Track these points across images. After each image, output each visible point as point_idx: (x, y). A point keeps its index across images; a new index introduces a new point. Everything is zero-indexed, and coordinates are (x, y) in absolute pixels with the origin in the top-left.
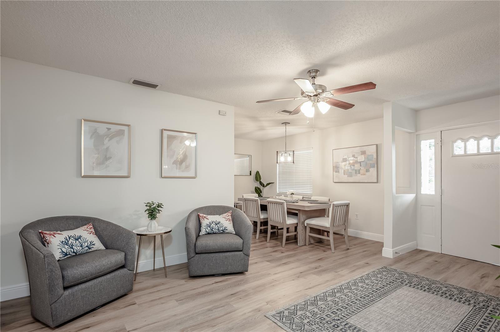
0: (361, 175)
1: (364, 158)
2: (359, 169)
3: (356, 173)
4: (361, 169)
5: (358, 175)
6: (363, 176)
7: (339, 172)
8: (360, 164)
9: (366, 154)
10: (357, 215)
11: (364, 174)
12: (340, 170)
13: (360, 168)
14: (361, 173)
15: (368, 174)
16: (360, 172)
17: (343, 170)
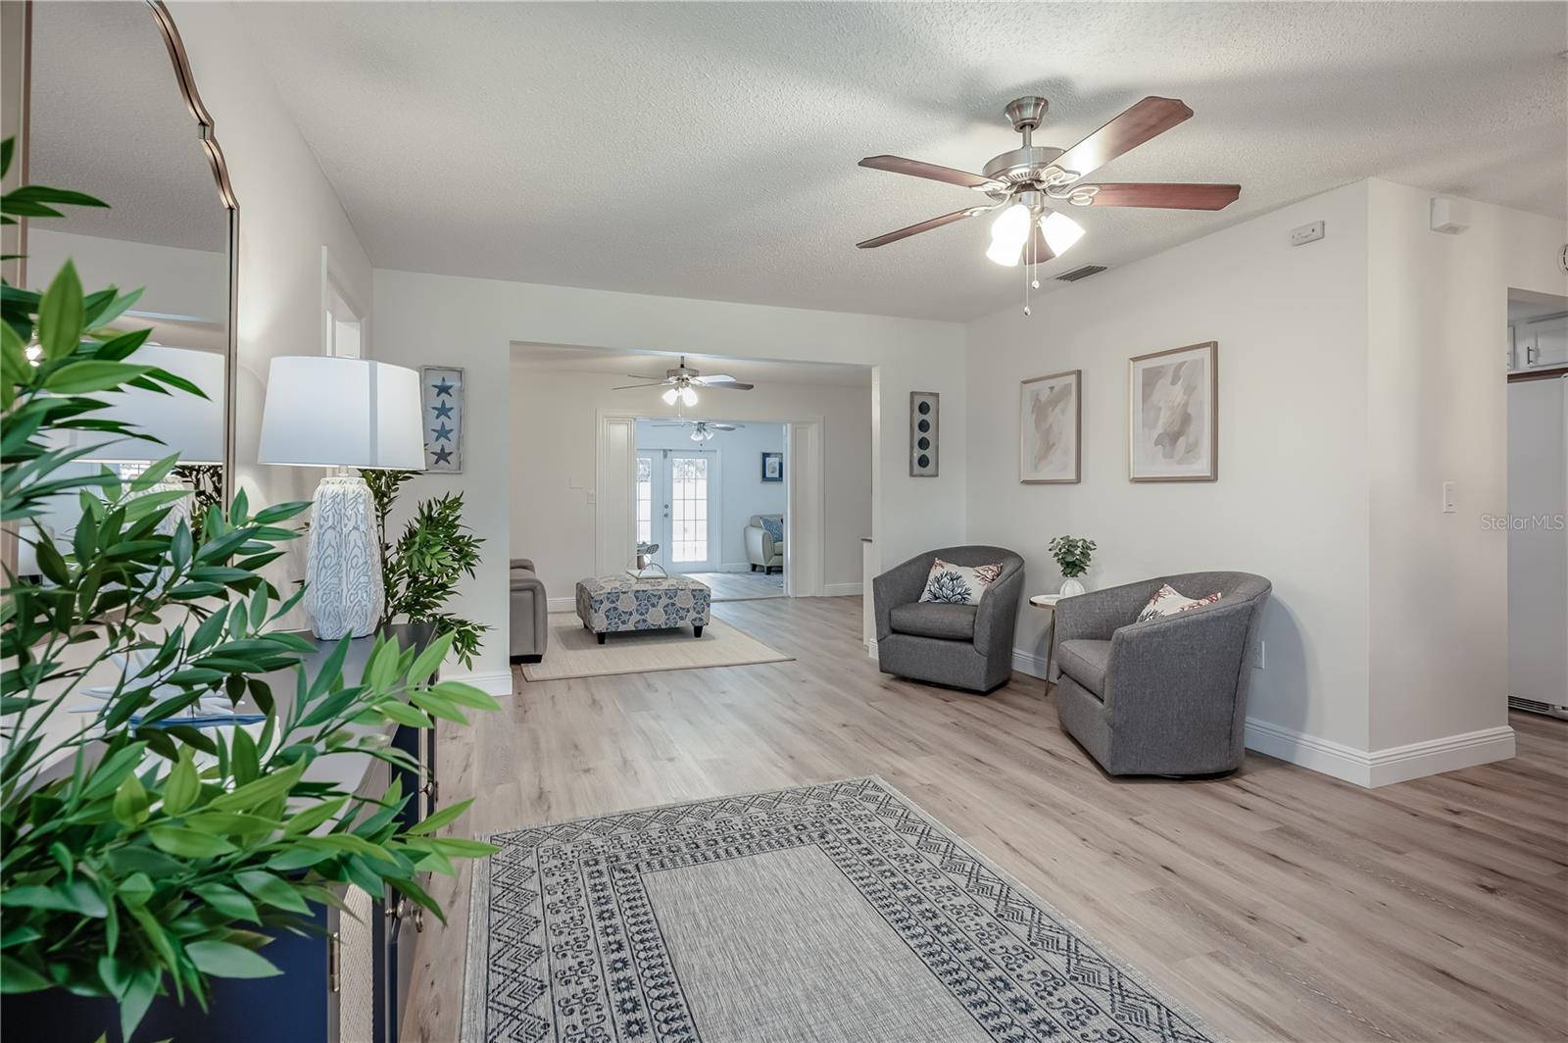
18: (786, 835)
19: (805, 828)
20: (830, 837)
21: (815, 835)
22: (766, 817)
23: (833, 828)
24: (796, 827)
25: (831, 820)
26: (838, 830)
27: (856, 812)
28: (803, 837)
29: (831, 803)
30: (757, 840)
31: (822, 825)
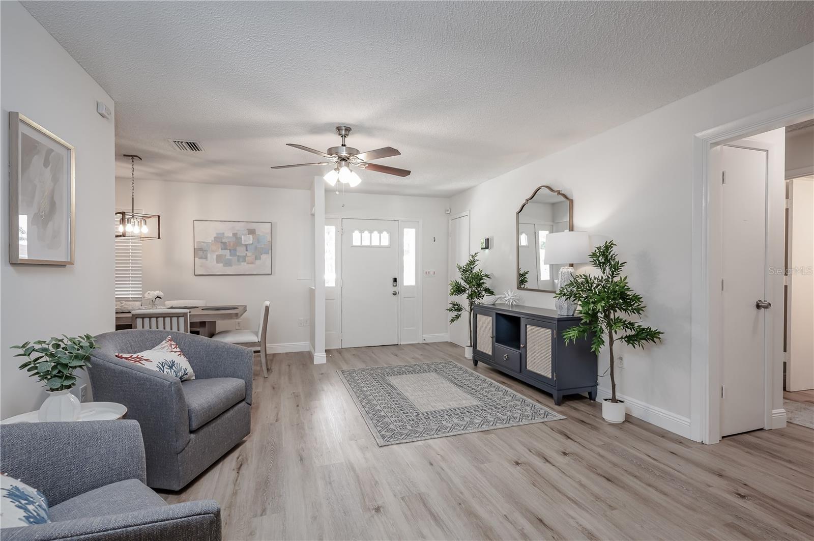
0: (248, 263)
1: (251, 238)
2: (244, 255)
3: (238, 261)
4: (248, 255)
5: (242, 263)
6: (250, 265)
7: (206, 258)
8: (245, 247)
9: (255, 233)
10: (239, 323)
11: (252, 263)
12: (209, 255)
13: (246, 254)
14: (247, 261)
15: (258, 262)
16: (247, 259)
17: (215, 256)
18: (433, 415)
19: (425, 418)
20: (415, 414)
21: (421, 415)
22: (443, 422)
23: (413, 417)
24: (429, 418)
25: (413, 420)
26: (411, 417)
27: (401, 424)
28: (426, 414)
29: (411, 428)
30: (445, 414)
31: (417, 419)
